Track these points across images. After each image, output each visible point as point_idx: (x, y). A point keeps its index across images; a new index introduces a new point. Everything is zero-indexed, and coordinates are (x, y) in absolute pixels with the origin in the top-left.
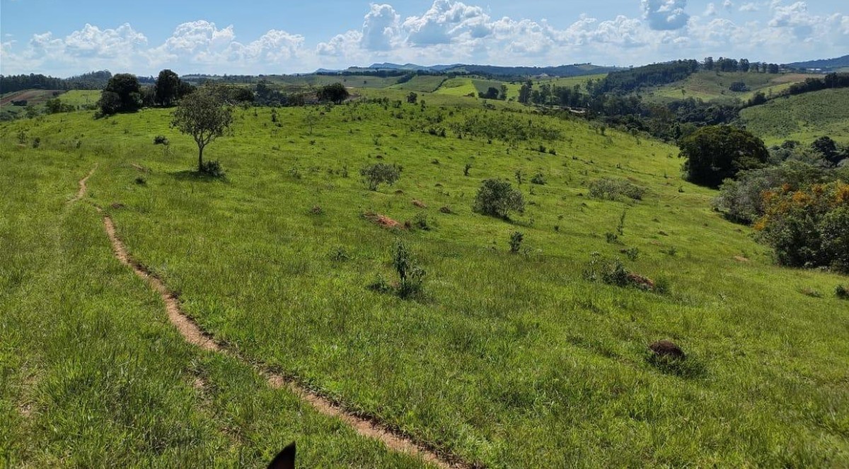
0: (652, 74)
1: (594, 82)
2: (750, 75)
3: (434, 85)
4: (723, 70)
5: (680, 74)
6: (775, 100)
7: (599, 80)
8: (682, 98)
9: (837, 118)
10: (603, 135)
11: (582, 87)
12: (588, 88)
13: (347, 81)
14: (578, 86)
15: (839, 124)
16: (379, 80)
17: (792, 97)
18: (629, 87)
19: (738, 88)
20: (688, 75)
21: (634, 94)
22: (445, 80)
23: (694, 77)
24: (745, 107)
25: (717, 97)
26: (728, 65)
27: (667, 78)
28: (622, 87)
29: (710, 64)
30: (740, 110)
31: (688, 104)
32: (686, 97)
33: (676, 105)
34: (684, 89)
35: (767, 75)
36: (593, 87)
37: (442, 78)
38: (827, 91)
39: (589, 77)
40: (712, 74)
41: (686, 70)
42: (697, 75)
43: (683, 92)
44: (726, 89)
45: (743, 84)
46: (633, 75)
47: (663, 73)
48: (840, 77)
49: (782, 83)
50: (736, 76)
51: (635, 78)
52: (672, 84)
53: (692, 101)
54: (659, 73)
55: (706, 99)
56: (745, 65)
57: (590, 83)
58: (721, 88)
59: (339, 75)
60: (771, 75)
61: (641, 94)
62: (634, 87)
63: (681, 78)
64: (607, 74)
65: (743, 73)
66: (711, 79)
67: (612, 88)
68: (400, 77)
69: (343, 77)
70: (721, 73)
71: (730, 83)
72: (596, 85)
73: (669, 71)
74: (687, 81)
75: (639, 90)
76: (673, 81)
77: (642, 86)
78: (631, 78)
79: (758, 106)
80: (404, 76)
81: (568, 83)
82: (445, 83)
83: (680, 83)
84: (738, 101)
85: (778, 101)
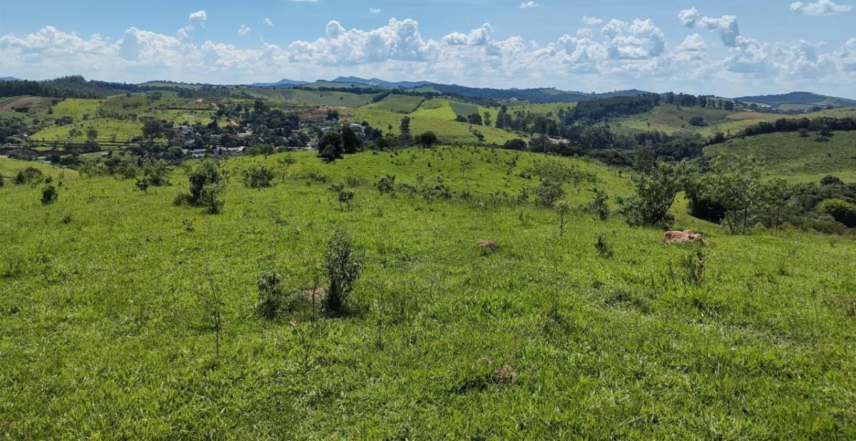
0: (619, 105)
1: (565, 109)
2: (708, 111)
3: (412, 105)
4: (683, 104)
5: (644, 107)
6: (733, 140)
7: (569, 108)
8: (647, 130)
9: (786, 159)
10: (620, 176)
11: (554, 115)
12: (560, 116)
13: (323, 97)
14: (550, 114)
15: (787, 164)
16: (355, 96)
17: (748, 138)
18: (597, 117)
19: (697, 122)
20: (652, 107)
21: (602, 124)
22: (423, 101)
23: (657, 110)
24: (707, 144)
25: (678, 130)
26: (687, 100)
27: (632, 110)
28: (590, 117)
29: (671, 98)
30: (703, 147)
31: (655, 137)
32: (651, 129)
33: (642, 138)
34: (649, 121)
35: (723, 112)
36: (564, 115)
37: (419, 99)
38: (778, 134)
39: (559, 104)
40: (673, 108)
41: (649, 103)
42: (659, 108)
43: (649, 124)
44: (687, 123)
45: (701, 119)
46: (601, 105)
47: (629, 105)
48: (789, 123)
49: (737, 120)
50: (696, 110)
51: (602, 109)
52: (637, 116)
53: (657, 134)
54: (625, 104)
55: (669, 133)
56: (703, 101)
57: (561, 111)
58: (682, 122)
59: (315, 90)
60: (726, 112)
61: (609, 124)
62: (601, 116)
63: (645, 111)
64: (576, 103)
65: (701, 108)
66: (673, 113)
67: (581, 116)
68: (377, 94)
69: (319, 92)
70: (681, 107)
71: (690, 117)
72: (567, 113)
73: (634, 103)
74: (650, 113)
75: (607, 120)
76: (638, 113)
77: (609, 116)
78: (599, 108)
79: (719, 145)
80: (379, 94)
81: (540, 109)
82: (423, 104)
83: (644, 115)
84: (699, 136)
85: (736, 141)
